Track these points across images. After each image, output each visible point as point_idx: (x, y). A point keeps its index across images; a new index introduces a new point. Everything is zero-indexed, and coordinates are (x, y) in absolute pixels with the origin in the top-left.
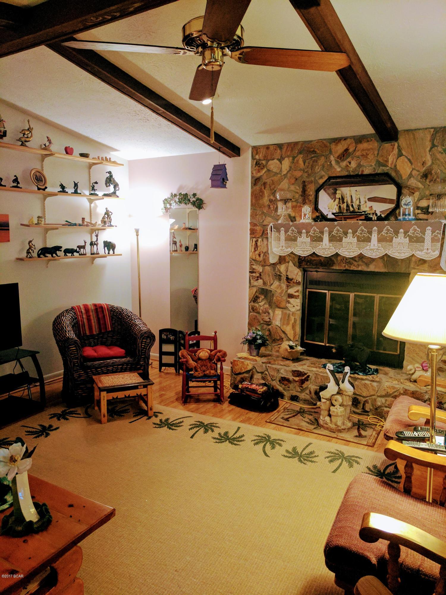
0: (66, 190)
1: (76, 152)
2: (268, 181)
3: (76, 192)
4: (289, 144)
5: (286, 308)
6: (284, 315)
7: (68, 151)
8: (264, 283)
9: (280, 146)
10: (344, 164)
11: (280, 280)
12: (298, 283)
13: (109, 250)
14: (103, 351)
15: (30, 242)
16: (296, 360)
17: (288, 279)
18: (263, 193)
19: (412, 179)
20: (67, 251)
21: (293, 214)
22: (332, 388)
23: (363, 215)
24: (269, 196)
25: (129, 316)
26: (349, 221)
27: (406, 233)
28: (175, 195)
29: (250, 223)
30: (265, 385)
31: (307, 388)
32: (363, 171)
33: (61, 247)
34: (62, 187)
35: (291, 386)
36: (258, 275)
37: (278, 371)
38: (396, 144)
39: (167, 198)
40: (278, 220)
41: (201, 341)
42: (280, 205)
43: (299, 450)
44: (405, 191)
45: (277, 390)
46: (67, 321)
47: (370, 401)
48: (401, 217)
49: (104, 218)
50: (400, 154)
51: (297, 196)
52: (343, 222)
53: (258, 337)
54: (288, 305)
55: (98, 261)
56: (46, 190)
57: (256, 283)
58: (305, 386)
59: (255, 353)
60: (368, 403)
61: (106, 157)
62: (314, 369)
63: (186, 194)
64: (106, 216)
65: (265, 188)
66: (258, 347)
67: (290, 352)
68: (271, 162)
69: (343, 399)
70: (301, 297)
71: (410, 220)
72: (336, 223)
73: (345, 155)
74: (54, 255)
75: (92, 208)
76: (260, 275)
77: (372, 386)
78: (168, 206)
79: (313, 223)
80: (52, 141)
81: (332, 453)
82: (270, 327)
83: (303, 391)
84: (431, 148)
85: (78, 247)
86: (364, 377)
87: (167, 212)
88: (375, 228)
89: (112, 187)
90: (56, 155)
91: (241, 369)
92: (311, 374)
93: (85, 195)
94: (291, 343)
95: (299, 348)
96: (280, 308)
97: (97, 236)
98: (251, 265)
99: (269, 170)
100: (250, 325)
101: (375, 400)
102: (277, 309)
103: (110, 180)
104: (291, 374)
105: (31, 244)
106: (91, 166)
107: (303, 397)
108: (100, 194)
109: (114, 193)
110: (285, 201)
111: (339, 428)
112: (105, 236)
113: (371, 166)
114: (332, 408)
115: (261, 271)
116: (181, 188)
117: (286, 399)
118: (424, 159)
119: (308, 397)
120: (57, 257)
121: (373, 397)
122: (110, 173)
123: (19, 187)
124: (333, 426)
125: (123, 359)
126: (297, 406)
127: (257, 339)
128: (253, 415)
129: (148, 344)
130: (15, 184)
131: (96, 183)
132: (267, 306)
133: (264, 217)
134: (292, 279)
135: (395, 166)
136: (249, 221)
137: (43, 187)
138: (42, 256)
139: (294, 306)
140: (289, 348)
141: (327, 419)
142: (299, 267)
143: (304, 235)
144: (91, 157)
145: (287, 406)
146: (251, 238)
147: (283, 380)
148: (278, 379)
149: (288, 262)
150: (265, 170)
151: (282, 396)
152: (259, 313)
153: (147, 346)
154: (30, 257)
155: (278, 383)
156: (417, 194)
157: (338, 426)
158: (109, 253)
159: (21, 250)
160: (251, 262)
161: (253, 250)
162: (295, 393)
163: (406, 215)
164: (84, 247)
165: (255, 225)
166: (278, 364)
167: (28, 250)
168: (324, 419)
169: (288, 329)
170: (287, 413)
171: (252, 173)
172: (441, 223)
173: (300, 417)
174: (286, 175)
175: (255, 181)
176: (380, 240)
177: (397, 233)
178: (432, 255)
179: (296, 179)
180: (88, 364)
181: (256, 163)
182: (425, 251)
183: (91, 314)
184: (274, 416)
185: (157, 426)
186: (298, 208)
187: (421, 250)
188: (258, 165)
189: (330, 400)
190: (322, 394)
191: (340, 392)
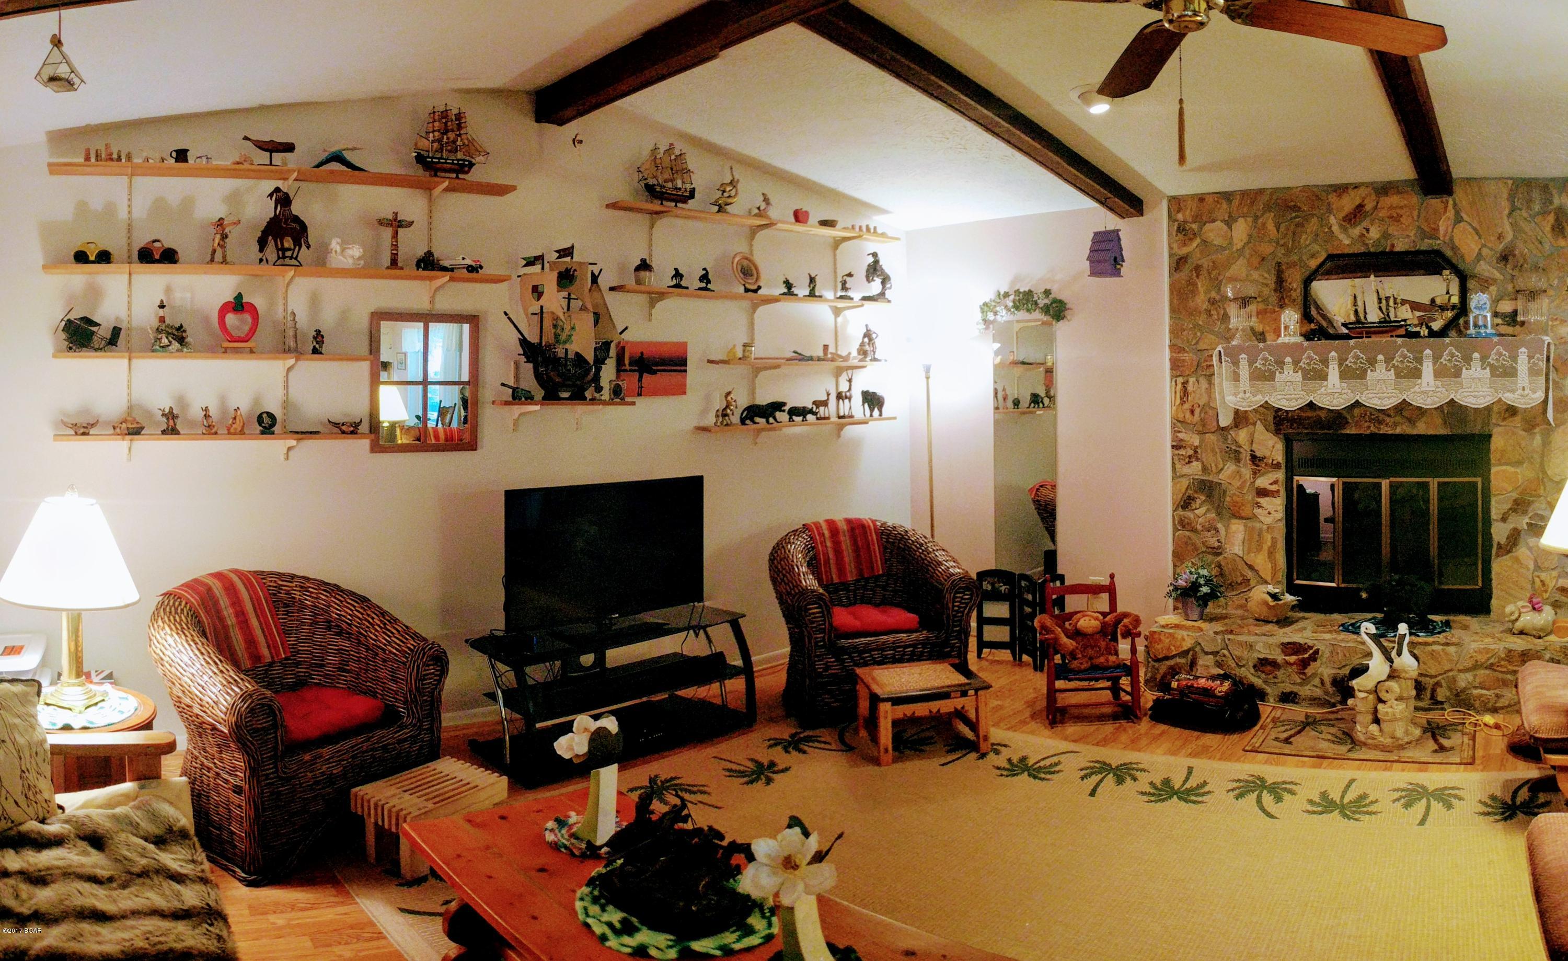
0: (795, 290)
1: (814, 219)
2: (1205, 263)
3: (812, 294)
4: (1244, 194)
5: (1254, 517)
6: (1249, 531)
7: (799, 217)
8: (1205, 469)
9: (1227, 196)
10: (1356, 231)
11: (1238, 460)
12: (1277, 466)
13: (872, 410)
14: (872, 616)
15: (729, 393)
16: (1284, 622)
17: (1254, 458)
18: (1195, 285)
19: (1482, 262)
20: (794, 412)
21: (1259, 328)
22: (1378, 668)
23: (1401, 326)
24: (1207, 292)
25: (921, 545)
26: (1374, 339)
27: (1483, 359)
28: (1006, 295)
29: (1170, 346)
30: (1225, 677)
31: (1314, 675)
32: (1393, 246)
33: (784, 404)
34: (788, 285)
35: (1280, 673)
36: (1191, 452)
37: (1251, 646)
38: (1451, 202)
39: (988, 300)
40: (1232, 337)
41: (1067, 597)
42: (1233, 310)
43: (1335, 795)
44: (1471, 284)
45: (1252, 686)
46: (797, 552)
47: (1444, 684)
48: (1472, 331)
49: (862, 344)
50: (1459, 219)
51: (1266, 291)
52: (1366, 340)
53: (1202, 581)
54: (1257, 511)
55: (850, 431)
56: (760, 292)
57: (1186, 470)
58: (1309, 671)
59: (1195, 615)
60: (1441, 686)
61: (867, 226)
62: (1327, 636)
63: (1030, 291)
64: (866, 340)
65: (1197, 277)
66: (1204, 600)
67: (1274, 606)
68: (1208, 226)
69: (1400, 687)
70: (1283, 493)
71: (1487, 336)
72: (1352, 342)
73: (1356, 215)
74: (771, 420)
75: (838, 325)
76: (1196, 452)
77: (1446, 654)
78: (991, 316)
79: (1306, 344)
80: (772, 200)
81: (1403, 789)
82: (1220, 558)
83: (1305, 681)
84: (1511, 212)
85: (814, 403)
86: (1430, 639)
87: (987, 328)
88: (1428, 352)
89: (878, 281)
90: (780, 226)
91: (1169, 649)
92: (1321, 647)
93: (827, 300)
94: (1270, 588)
95: (1289, 598)
96: (1242, 518)
97: (850, 381)
98: (1175, 432)
99: (1204, 242)
100: (1178, 557)
101: (1454, 679)
102: (1234, 521)
103: (874, 269)
104: (1279, 651)
105: (729, 398)
106: (837, 243)
107: (1308, 693)
108: (856, 295)
109: (882, 294)
110: (1244, 302)
112: (864, 380)
113: (1408, 236)
115: (1197, 443)
116: (1016, 279)
117: (1272, 700)
118: (1500, 230)
119: (1318, 692)
120: (776, 424)
121: (1450, 674)
122: (875, 255)
123: (709, 290)
124: (1387, 741)
125: (915, 635)
126: (1298, 712)
127: (1200, 586)
129: (967, 604)
130: (703, 285)
131: (850, 275)
132: (1213, 515)
133: (1199, 334)
134: (1265, 458)
135: (1451, 239)
136: (1167, 342)
137: (755, 287)
138: (748, 422)
139: (1269, 513)
140: (1269, 599)
141: (1373, 728)
142: (1277, 432)
143: (1289, 368)
144: (839, 226)
145: (1278, 713)
146: (1174, 377)
147: (1264, 664)
148: (1251, 664)
149: (1254, 424)
150: (1198, 240)
151: (1262, 696)
152: (1194, 530)
153: (965, 608)
154: (727, 425)
155: (1252, 671)
156: (1493, 289)
158: (871, 415)
159: (704, 412)
160: (1173, 426)
161: (1178, 401)
162: (1288, 688)
163: (1480, 327)
164: (825, 403)
165: (1182, 350)
166: (1249, 633)
167: (725, 409)
168: (1365, 729)
169: (1260, 561)
170: (1283, 728)
171: (1171, 248)
172: (1544, 341)
173: (1310, 732)
174: (1241, 251)
175: (1178, 263)
176: (1438, 374)
177: (1468, 360)
178: (1532, 399)
179: (1263, 259)
180: (844, 642)
181: (1179, 228)
182: (1520, 392)
183: (842, 538)
184: (1255, 736)
185: (1005, 773)
186: (1270, 314)
187: (1513, 391)
188: (1182, 231)
189: (1375, 691)
190: (1355, 683)
191: (1393, 675)
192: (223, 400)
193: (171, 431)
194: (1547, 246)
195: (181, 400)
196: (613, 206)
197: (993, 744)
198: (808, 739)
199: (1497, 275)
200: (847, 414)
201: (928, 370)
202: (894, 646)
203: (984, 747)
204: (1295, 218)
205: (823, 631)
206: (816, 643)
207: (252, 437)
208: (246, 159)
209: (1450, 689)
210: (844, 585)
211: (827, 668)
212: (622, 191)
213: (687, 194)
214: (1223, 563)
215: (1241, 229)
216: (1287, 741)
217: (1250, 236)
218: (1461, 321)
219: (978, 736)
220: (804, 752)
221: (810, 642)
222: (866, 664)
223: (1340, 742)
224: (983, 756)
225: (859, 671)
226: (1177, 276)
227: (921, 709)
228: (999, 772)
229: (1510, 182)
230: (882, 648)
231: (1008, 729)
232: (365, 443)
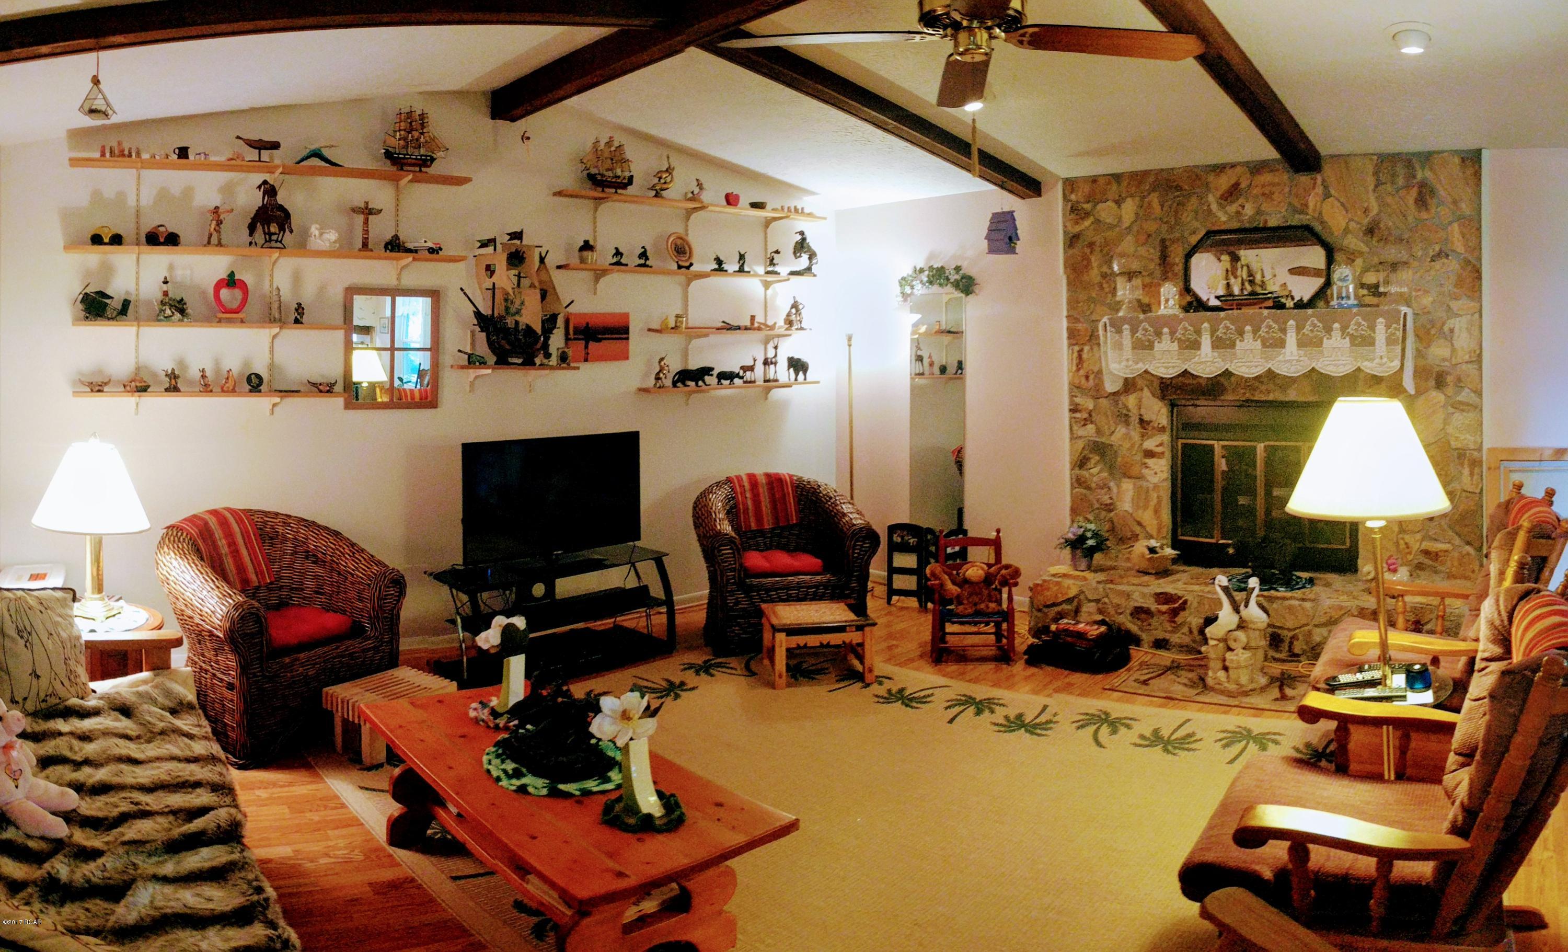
0: (725, 266)
1: (744, 201)
2: (1098, 239)
3: (741, 270)
4: (1133, 175)
5: (1140, 477)
6: (1138, 490)
7: (731, 200)
8: (1099, 431)
9: (1117, 177)
10: (1233, 208)
11: (1127, 423)
12: (1162, 430)
13: (797, 375)
14: (783, 560)
15: (662, 359)
16: (1163, 573)
17: (1141, 421)
18: (1089, 261)
19: (1350, 236)
20: (723, 376)
21: (1146, 300)
22: (1226, 617)
23: (1269, 298)
24: (1100, 266)
25: (831, 498)
26: (1246, 311)
27: (1344, 329)
28: (922, 270)
29: (1068, 317)
30: (1102, 623)
31: (1183, 624)
32: (1266, 221)
33: (712, 369)
34: (719, 262)
35: (1154, 622)
36: (1085, 415)
37: (1128, 596)
38: (1319, 181)
39: (905, 275)
40: (1118, 311)
41: (969, 548)
42: (1121, 283)
43: (1165, 733)
44: (1338, 256)
45: (1128, 632)
46: (718, 502)
47: (1301, 638)
48: (1334, 303)
49: (789, 315)
50: (1327, 195)
51: (1152, 266)
52: (1235, 312)
53: (1089, 534)
54: (1145, 471)
55: (776, 394)
56: (691, 268)
57: (1081, 432)
58: (1179, 619)
59: (1083, 565)
60: (1298, 639)
61: (795, 207)
62: (1196, 588)
63: (942, 267)
64: (794, 311)
65: (1091, 252)
66: (1090, 553)
67: (1150, 558)
68: (1100, 206)
69: (1248, 637)
70: (1168, 454)
71: (1350, 307)
72: (1222, 314)
73: (1233, 193)
74: (700, 383)
75: (768, 297)
76: (1090, 415)
77: (1303, 609)
78: (908, 290)
79: (1182, 315)
80: (704, 186)
81: (1230, 732)
82: (1112, 514)
83: (1176, 629)
84: (1376, 186)
85: (742, 368)
86: (1289, 594)
87: (905, 300)
88: (1292, 322)
89: (805, 257)
90: (710, 208)
91: (1056, 596)
92: (1189, 597)
93: (756, 275)
94: (1153, 543)
95: (1169, 552)
96: (1130, 477)
97: (776, 348)
98: (1072, 396)
99: (1097, 221)
100: (1074, 511)
101: (1310, 632)
102: (1125, 480)
103: (801, 246)
104: (1152, 600)
105: (662, 363)
106: (768, 222)
107: (1178, 641)
108: (783, 270)
109: (809, 269)
110: (1130, 275)
111: (1244, 689)
112: (789, 348)
113: (1280, 212)
114: (1229, 655)
115: (1091, 407)
116: (931, 256)
117: (1146, 646)
118: (1366, 205)
119: (1187, 640)
120: (704, 387)
121: (1306, 628)
122: (802, 233)
123: (648, 266)
124: (1232, 687)
125: (818, 578)
126: (1166, 657)
127: (1087, 539)
128: (1078, 678)
129: (867, 552)
130: (642, 261)
131: (777, 252)
132: (1105, 474)
133: (1092, 306)
134: (1151, 421)
135: (1320, 213)
136: (1065, 313)
137: (687, 264)
138: (679, 384)
139: (1156, 473)
140: (1147, 552)
141: (1221, 674)
142: (1163, 398)
143: (1166, 338)
144: (769, 207)
145: (1147, 658)
146: (1071, 345)
147: (1140, 612)
148: (1128, 612)
149: (1142, 390)
150: (1091, 219)
151: (1137, 641)
152: (1088, 488)
153: (865, 556)
154: (660, 387)
155: (1129, 618)
156: (1359, 262)
157: (1241, 686)
158: (796, 380)
160: (1071, 391)
161: (1074, 368)
162: (1160, 635)
163: (1342, 298)
164: (751, 368)
165: (1077, 320)
166: (1128, 584)
167: (658, 374)
168: (1215, 675)
169: (1147, 517)
170: (1146, 671)
171: (1065, 226)
172: (1399, 312)
173: (1170, 676)
174: (1129, 228)
175: (1072, 240)
176: (1301, 344)
177: (1329, 330)
178: (1389, 367)
179: (1149, 236)
180: (755, 581)
181: (1072, 208)
182: (1377, 361)
183: (761, 490)
184: (1120, 677)
185: (882, 700)
186: (1151, 288)
187: (1372, 360)
188: (1075, 211)
189: (1224, 640)
190: (1209, 631)
191: (1242, 625)
192: (217, 363)
193: (173, 389)
194: (1410, 219)
195: (181, 363)
196: (559, 194)
197: (877, 677)
198: (719, 665)
199: (1365, 249)
200: (772, 378)
201: (850, 338)
202: (799, 586)
203: (869, 677)
204: (1178, 196)
205: (733, 570)
206: (728, 580)
207: (241, 394)
208: (239, 157)
209: (1307, 643)
210: (761, 532)
211: (737, 603)
212: (569, 178)
213: (626, 181)
214: (1115, 520)
215: (1129, 208)
216: (1145, 683)
217: (1137, 214)
218: (1329, 292)
219: (864, 668)
220: (712, 675)
221: (722, 579)
222: (772, 601)
223: (1193, 685)
224: (868, 685)
225: (764, 606)
226: (1071, 252)
227: (813, 640)
228: (877, 699)
229: (1375, 157)
230: (788, 587)
231: (896, 665)
232: (340, 401)
